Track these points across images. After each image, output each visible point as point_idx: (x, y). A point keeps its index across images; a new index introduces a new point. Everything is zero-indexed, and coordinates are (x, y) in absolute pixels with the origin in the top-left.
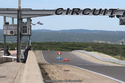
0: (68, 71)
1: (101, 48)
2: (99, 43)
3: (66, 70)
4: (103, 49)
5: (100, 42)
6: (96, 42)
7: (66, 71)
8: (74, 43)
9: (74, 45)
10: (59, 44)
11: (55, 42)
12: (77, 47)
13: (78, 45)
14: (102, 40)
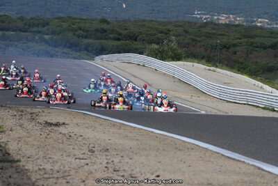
0: (57, 125)
1: (225, 47)
2: (216, 25)
3: (54, 121)
4: (232, 49)
5: (223, 19)
6: (205, 18)
7: (51, 124)
8: (104, 21)
9: (105, 31)
10: (38, 25)
11: (22, 19)
12: (119, 40)
13: (124, 32)
14: (229, 12)
